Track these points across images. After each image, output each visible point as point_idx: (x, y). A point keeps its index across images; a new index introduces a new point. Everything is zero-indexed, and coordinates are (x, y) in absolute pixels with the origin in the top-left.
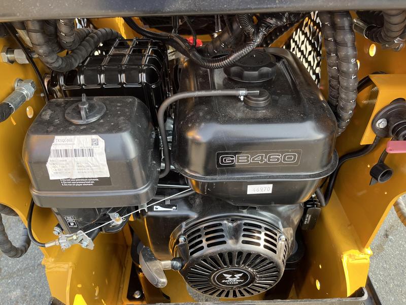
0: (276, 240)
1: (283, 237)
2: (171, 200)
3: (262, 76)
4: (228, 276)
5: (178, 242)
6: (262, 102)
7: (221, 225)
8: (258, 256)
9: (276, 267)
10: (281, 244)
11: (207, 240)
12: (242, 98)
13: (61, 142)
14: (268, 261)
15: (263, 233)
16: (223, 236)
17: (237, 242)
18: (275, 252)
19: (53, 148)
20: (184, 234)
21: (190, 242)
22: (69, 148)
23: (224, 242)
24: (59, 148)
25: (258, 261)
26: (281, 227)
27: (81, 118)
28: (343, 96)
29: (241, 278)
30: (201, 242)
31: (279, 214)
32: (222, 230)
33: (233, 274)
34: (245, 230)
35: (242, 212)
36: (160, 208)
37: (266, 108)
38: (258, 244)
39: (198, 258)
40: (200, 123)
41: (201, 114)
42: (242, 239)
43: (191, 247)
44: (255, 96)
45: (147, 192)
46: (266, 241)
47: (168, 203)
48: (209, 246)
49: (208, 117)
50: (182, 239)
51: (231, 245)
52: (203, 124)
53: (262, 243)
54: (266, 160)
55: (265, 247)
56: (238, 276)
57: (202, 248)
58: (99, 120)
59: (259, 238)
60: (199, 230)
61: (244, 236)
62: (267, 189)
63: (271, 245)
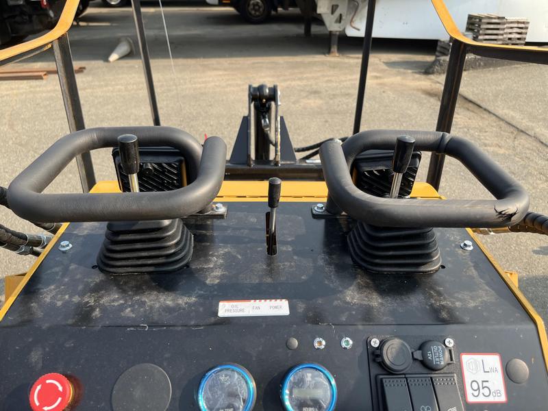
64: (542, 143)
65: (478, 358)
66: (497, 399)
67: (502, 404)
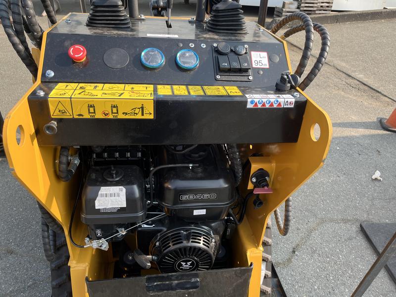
0: (209, 241)
1: (213, 240)
2: (151, 221)
3: (200, 156)
4: (183, 264)
5: (155, 245)
6: (200, 170)
7: (180, 233)
8: (200, 249)
9: (210, 256)
10: (213, 244)
11: (173, 242)
12: (191, 168)
13: (104, 190)
14: (205, 253)
15: (202, 237)
16: (181, 239)
17: (189, 242)
18: (209, 247)
19: (100, 193)
20: (159, 241)
21: (163, 244)
22: (108, 193)
23: (182, 242)
24: (102, 193)
25: (200, 252)
26: (212, 234)
27: (113, 178)
28: (236, 167)
29: (191, 265)
30: (169, 243)
31: (210, 227)
32: (180, 236)
33: (186, 262)
34: (193, 235)
35: (191, 226)
36: (146, 226)
37: (201, 172)
38: (200, 243)
39: (167, 252)
40: (171, 179)
41: (172, 176)
42: (191, 240)
43: (163, 247)
44: (196, 167)
45: (142, 215)
46: (204, 241)
47: (150, 223)
48: (173, 245)
49: (175, 177)
50: (157, 244)
51: (185, 243)
52: (173, 181)
53: (202, 242)
54: (202, 197)
55: (203, 244)
56: (189, 263)
57: (170, 246)
58: (121, 178)
59: (200, 240)
60: (168, 237)
61: (192, 239)
62: (203, 212)
63: (207, 243)
64: (338, 69)
65: (258, 53)
66: (265, 67)
67: (267, 68)
